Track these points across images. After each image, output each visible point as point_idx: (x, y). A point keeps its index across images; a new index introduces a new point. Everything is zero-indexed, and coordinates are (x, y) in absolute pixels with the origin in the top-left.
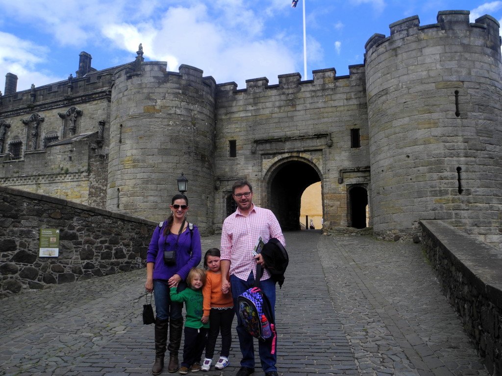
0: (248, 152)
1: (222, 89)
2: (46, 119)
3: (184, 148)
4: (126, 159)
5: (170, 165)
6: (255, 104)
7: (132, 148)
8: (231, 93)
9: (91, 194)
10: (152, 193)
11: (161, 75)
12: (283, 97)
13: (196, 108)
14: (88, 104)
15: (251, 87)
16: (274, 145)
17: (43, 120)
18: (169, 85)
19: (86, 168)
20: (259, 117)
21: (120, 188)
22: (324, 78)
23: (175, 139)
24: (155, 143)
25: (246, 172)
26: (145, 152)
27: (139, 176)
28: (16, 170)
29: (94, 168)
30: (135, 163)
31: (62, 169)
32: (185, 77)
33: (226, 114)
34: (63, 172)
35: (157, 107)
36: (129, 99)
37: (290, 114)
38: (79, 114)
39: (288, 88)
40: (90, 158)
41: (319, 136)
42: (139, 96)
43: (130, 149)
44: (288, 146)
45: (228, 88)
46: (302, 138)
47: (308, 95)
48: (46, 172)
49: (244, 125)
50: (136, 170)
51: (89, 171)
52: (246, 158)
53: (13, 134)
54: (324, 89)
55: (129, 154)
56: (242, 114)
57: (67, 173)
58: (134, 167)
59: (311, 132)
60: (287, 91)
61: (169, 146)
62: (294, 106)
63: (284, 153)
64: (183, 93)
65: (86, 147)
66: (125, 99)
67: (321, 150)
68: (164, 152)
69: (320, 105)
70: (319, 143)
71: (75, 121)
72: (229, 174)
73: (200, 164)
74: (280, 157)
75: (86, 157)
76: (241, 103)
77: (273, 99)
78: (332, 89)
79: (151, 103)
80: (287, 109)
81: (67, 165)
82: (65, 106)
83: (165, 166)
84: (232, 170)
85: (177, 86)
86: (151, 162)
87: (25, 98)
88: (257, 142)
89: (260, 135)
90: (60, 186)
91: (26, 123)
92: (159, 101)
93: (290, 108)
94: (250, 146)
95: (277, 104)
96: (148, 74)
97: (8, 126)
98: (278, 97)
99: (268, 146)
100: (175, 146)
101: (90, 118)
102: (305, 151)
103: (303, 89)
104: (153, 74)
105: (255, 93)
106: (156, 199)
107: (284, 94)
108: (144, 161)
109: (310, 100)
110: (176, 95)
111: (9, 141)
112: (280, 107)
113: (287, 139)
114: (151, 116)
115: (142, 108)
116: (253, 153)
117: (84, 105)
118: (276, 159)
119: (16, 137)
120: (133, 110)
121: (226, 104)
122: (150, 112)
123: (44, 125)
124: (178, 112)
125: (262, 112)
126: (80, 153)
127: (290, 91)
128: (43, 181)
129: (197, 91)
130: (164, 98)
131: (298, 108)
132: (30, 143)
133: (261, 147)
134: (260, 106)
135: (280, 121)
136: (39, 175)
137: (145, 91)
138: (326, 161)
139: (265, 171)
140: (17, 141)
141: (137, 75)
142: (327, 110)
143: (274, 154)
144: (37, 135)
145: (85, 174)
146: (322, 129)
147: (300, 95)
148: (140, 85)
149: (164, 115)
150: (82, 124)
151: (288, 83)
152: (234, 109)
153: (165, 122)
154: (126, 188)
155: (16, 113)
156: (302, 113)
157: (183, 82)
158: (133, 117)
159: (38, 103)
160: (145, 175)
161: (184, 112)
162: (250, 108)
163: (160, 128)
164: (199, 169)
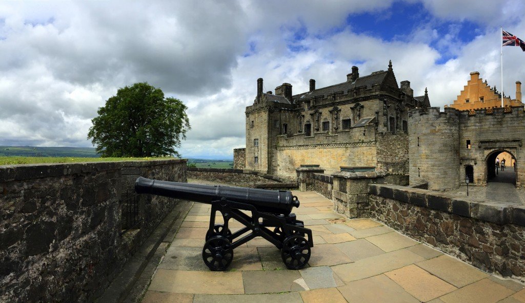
0: (477, 147)
1: (462, 113)
2: (342, 110)
3: (449, 149)
4: (423, 154)
5: (444, 158)
6: (480, 123)
7: (425, 150)
8: (467, 116)
9: (378, 153)
10: (436, 171)
11: (437, 114)
12: (496, 120)
13: (453, 128)
14: (367, 102)
15: (478, 113)
16: (490, 144)
17: (340, 110)
18: (441, 119)
19: (374, 140)
20: (482, 130)
21: (420, 168)
22: (518, 111)
23: (445, 145)
24: (437, 147)
25: (476, 156)
26: (432, 151)
27: (429, 163)
28: (333, 140)
29: (378, 139)
30: (427, 157)
31: (360, 140)
32: (448, 114)
33: (465, 127)
34: (361, 141)
35: (437, 130)
36: (422, 126)
37: (499, 129)
38: (362, 107)
39: (498, 116)
40: (376, 134)
41: (514, 141)
42: (427, 125)
43: (424, 150)
44: (498, 145)
45: (465, 113)
46: (506, 141)
47: (509, 119)
48: (351, 142)
49: (474, 133)
50: (428, 160)
51: (376, 141)
52: (476, 149)
53: (324, 117)
54: (518, 117)
55: (424, 152)
56: (473, 128)
57: (363, 142)
58: (427, 158)
59: (511, 139)
60: (497, 117)
61: (443, 148)
62: (501, 125)
63: (496, 148)
64: (448, 122)
65: (373, 128)
66: (419, 125)
67: (516, 148)
68: (441, 151)
69: (516, 125)
70: (514, 144)
71: (359, 111)
72: (467, 157)
73: (456, 155)
74: (494, 150)
75: (374, 134)
76: (473, 121)
77: (490, 120)
78: (523, 117)
79: (433, 128)
80: (497, 126)
81: (363, 138)
82: (353, 103)
83: (442, 158)
84: (468, 155)
85: (445, 118)
86: (435, 156)
87: (329, 98)
88: (482, 142)
89: (483, 138)
90: (359, 149)
91: (331, 112)
92: (437, 127)
93: (499, 126)
94: (478, 144)
95: (492, 123)
96: (431, 114)
97: (321, 113)
98: (492, 120)
99: (487, 144)
100: (445, 148)
101: (369, 109)
102: (507, 148)
103: (506, 116)
104: (434, 114)
105: (480, 117)
106: (438, 173)
107: (496, 118)
108: (431, 156)
109: (510, 122)
110: (445, 123)
111: (322, 121)
112: (493, 125)
113: (498, 141)
114: (434, 134)
115: (429, 130)
116: (480, 147)
117: (364, 102)
118: (491, 150)
119: (325, 119)
120: (425, 131)
121: (465, 122)
122: (433, 133)
123: (342, 113)
124: (446, 131)
125: (484, 127)
126: (370, 131)
127: (499, 117)
128: (349, 146)
129: (453, 119)
130: (440, 125)
131: (504, 126)
132: (333, 122)
133: (484, 144)
134: (483, 124)
135: (494, 132)
136: (347, 143)
137: (430, 122)
138: (518, 153)
139: (486, 156)
140: (326, 121)
141: (426, 114)
142: (520, 128)
143: (491, 148)
144: (337, 118)
145: (373, 143)
146: (517, 137)
147: (504, 119)
148: (428, 119)
149: (440, 134)
150: (364, 113)
151: (498, 113)
152: (469, 125)
153: (441, 137)
154: (423, 168)
155: (325, 106)
156: (505, 128)
157: (448, 116)
158: (425, 135)
159: (337, 101)
160: (433, 163)
161: (449, 132)
162: (478, 124)
163: (439, 141)
164: (455, 157)
